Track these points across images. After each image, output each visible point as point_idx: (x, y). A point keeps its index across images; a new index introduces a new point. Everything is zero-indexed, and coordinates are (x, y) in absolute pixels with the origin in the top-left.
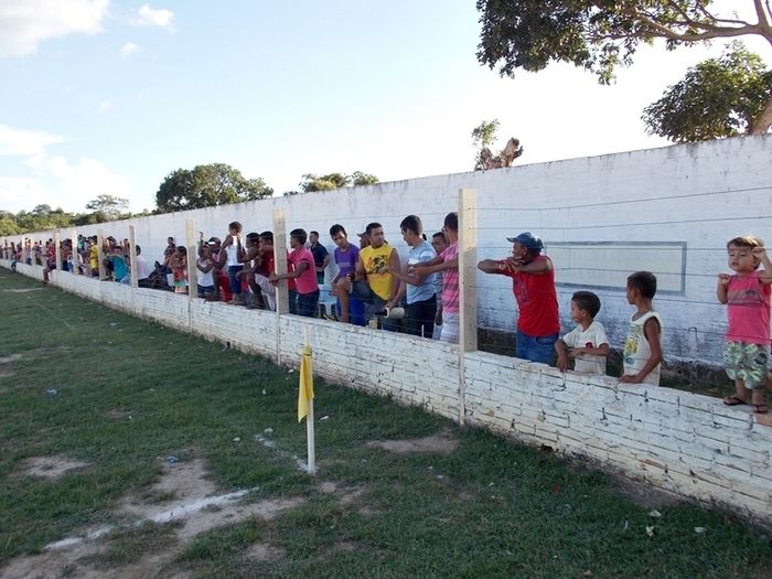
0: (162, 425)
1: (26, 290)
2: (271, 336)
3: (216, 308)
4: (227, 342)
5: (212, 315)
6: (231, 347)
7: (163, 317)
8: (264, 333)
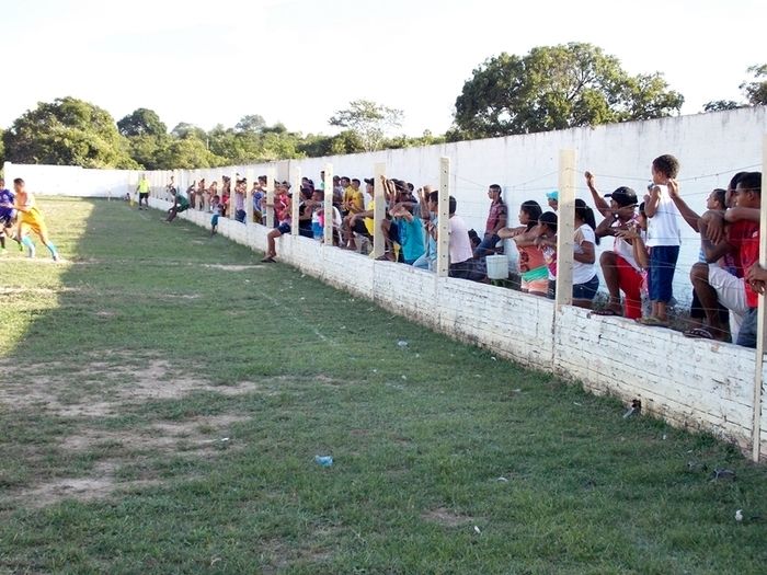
0: (543, 554)
1: (239, 268)
2: (740, 400)
3: (613, 328)
4: (634, 401)
5: (603, 342)
6: (644, 411)
7: (498, 338)
8: (723, 391)
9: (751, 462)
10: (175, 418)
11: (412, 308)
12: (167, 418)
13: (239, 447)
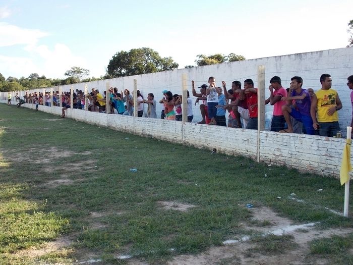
2: (252, 145)
3: (206, 128)
4: (214, 149)
5: (201, 132)
6: (217, 152)
7: (160, 134)
8: (246, 142)
9: (257, 162)
10: (74, 162)
11: (124, 128)
12: (72, 162)
13: (101, 169)
